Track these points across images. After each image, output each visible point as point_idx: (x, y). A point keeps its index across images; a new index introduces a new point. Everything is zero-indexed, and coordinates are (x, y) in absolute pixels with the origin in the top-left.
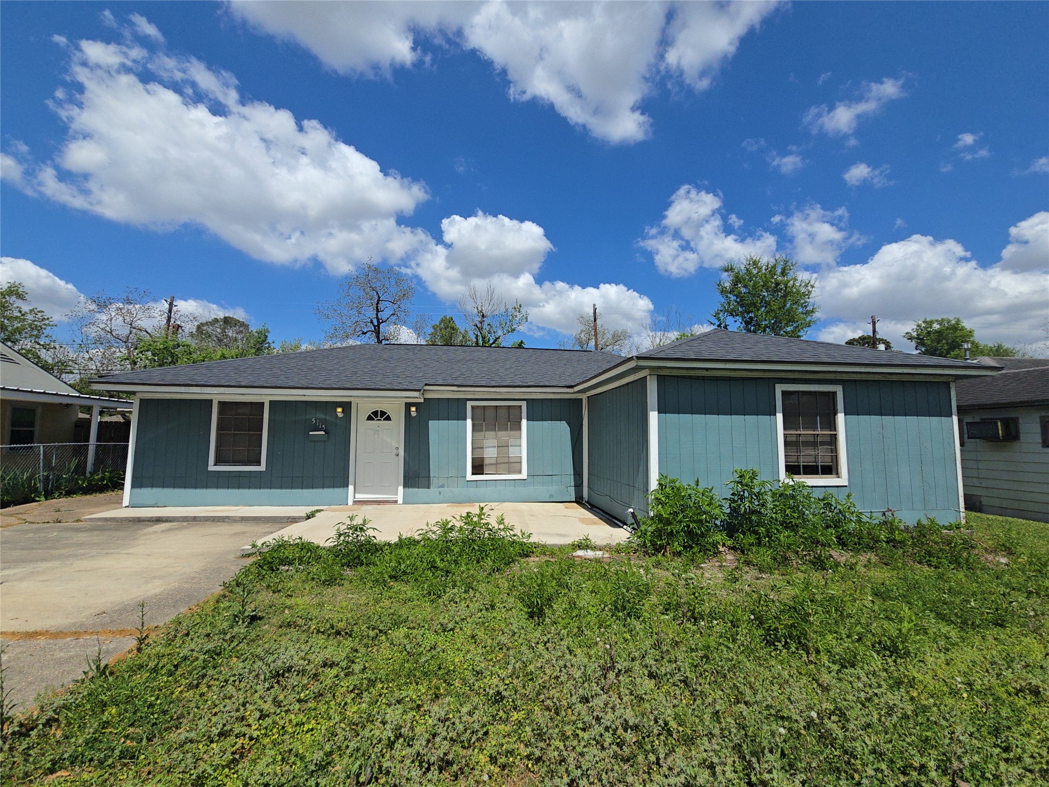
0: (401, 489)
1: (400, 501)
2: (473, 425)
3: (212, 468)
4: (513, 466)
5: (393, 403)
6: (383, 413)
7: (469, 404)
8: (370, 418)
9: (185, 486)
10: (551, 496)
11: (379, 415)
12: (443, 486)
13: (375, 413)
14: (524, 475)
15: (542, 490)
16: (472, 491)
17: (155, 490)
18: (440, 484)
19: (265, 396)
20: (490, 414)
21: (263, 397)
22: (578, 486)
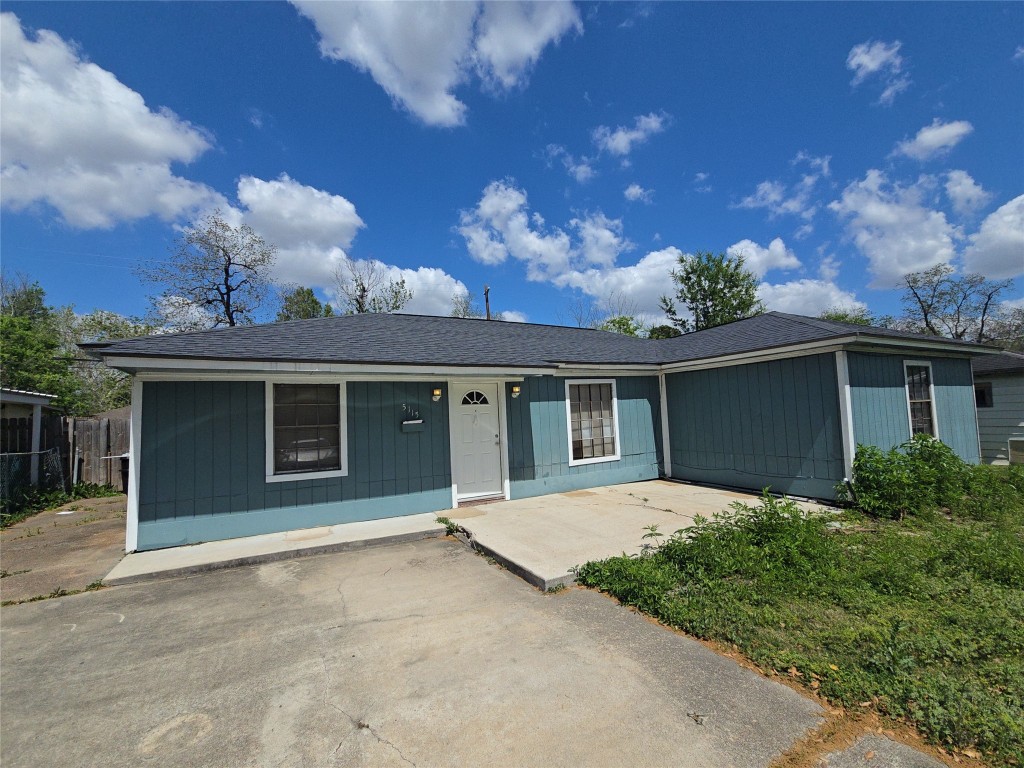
0: (507, 483)
1: (508, 497)
2: (571, 405)
3: (271, 478)
4: (606, 447)
5: (491, 382)
6: (479, 395)
7: (568, 383)
8: (465, 402)
9: (230, 509)
10: (640, 475)
11: (474, 398)
12: (547, 475)
13: (471, 395)
14: (617, 456)
15: (633, 470)
16: (575, 478)
17: (181, 521)
18: (545, 473)
19: (341, 375)
20: (584, 393)
21: (338, 377)
22: (661, 462)
